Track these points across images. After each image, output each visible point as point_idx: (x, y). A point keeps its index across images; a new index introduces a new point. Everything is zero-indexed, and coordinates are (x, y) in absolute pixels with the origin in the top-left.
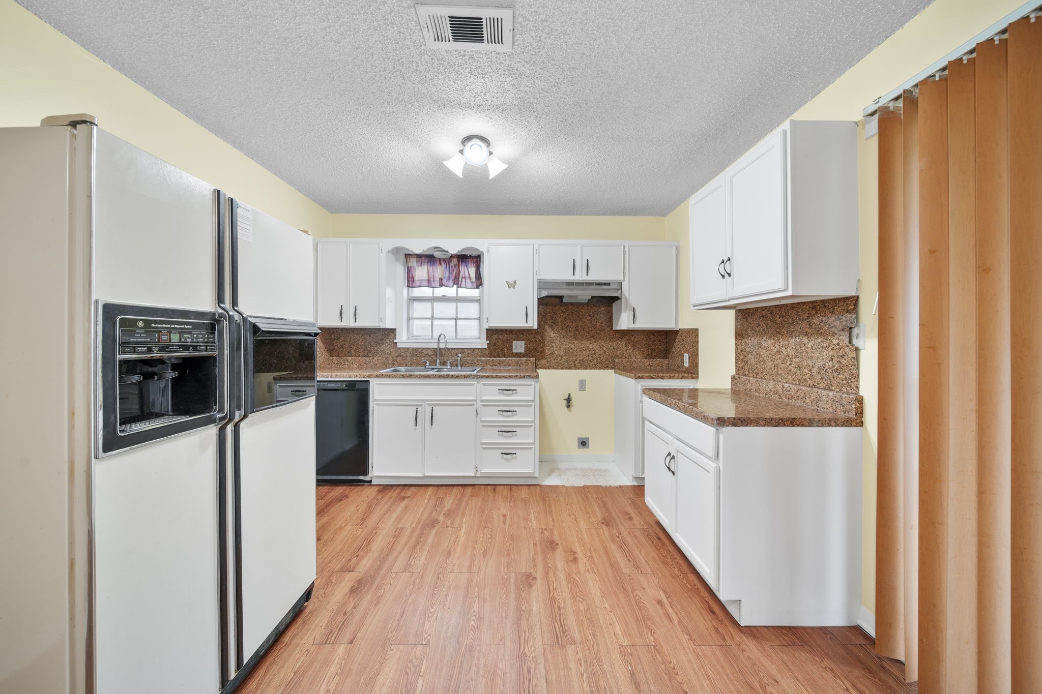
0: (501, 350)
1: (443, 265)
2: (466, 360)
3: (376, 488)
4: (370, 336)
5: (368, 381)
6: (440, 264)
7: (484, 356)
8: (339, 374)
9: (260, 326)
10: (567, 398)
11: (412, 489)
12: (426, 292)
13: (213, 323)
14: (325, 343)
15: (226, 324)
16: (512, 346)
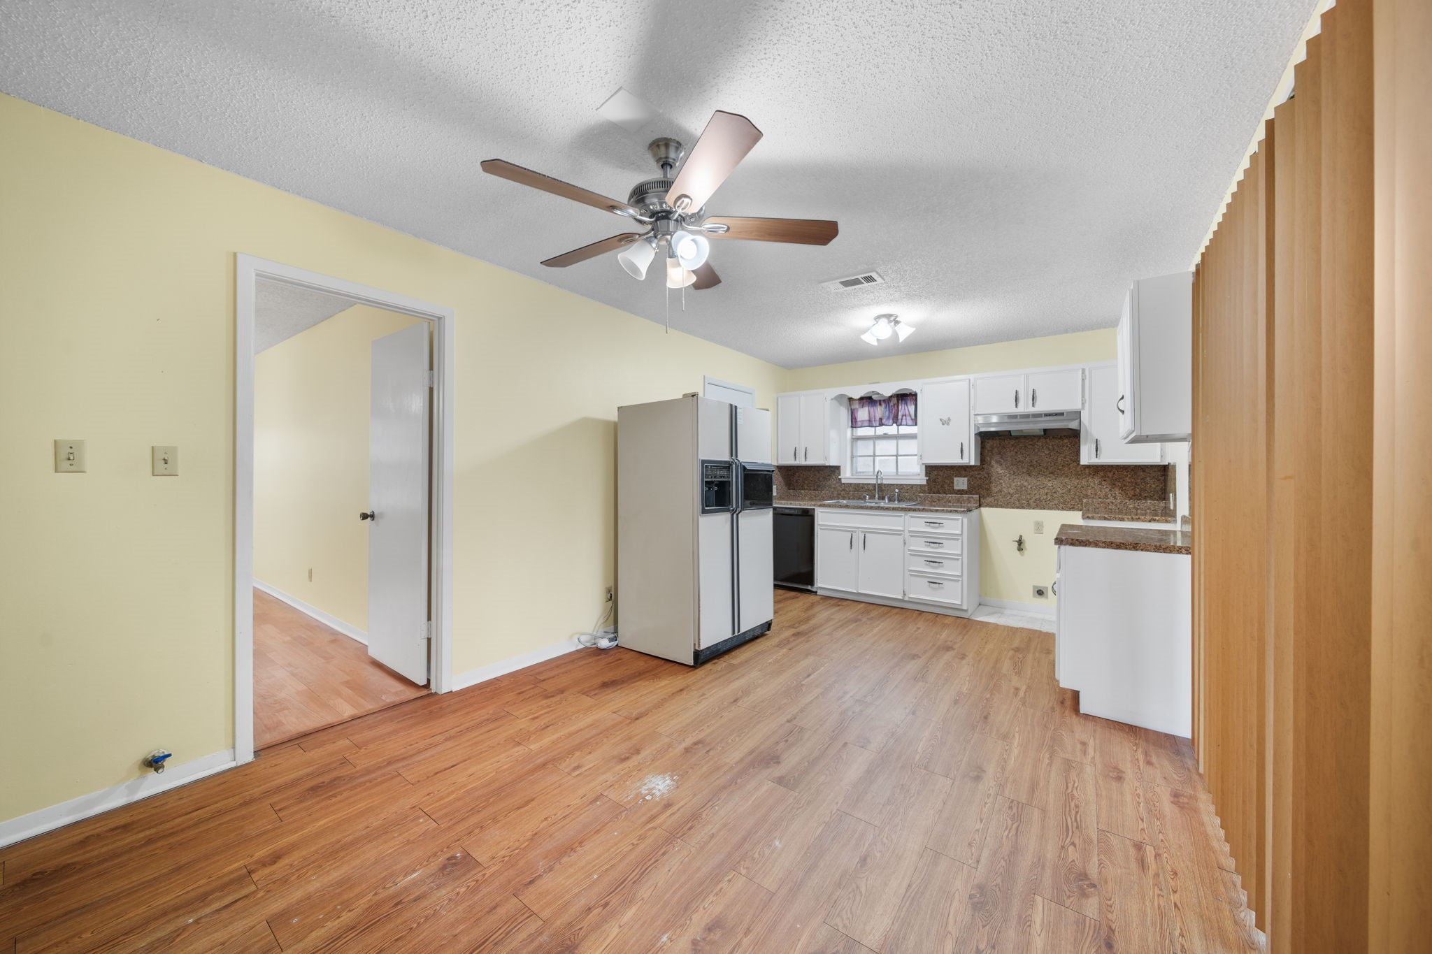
0: (942, 487)
1: (883, 405)
2: (905, 496)
3: (820, 597)
4: (819, 472)
5: (814, 509)
6: (880, 404)
7: (924, 492)
8: (792, 502)
9: (746, 466)
10: (1017, 540)
11: (848, 602)
12: (868, 431)
13: (727, 466)
14: (785, 479)
15: (734, 466)
16: (953, 483)
